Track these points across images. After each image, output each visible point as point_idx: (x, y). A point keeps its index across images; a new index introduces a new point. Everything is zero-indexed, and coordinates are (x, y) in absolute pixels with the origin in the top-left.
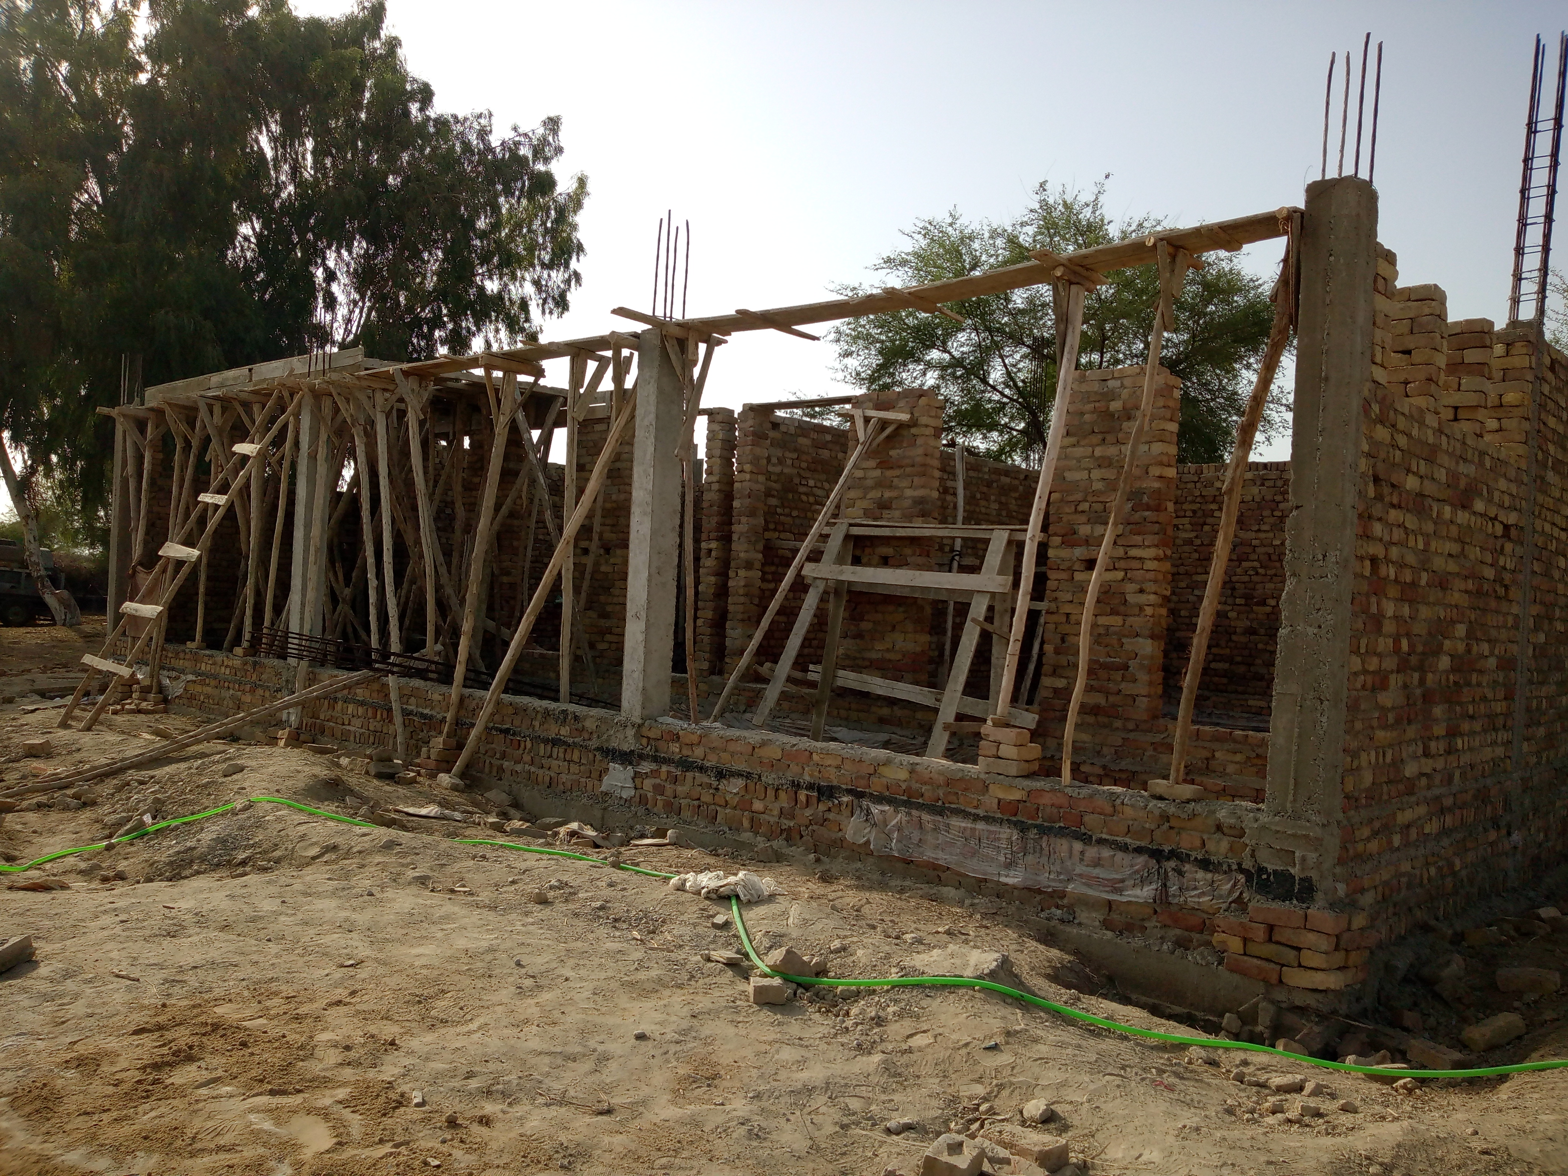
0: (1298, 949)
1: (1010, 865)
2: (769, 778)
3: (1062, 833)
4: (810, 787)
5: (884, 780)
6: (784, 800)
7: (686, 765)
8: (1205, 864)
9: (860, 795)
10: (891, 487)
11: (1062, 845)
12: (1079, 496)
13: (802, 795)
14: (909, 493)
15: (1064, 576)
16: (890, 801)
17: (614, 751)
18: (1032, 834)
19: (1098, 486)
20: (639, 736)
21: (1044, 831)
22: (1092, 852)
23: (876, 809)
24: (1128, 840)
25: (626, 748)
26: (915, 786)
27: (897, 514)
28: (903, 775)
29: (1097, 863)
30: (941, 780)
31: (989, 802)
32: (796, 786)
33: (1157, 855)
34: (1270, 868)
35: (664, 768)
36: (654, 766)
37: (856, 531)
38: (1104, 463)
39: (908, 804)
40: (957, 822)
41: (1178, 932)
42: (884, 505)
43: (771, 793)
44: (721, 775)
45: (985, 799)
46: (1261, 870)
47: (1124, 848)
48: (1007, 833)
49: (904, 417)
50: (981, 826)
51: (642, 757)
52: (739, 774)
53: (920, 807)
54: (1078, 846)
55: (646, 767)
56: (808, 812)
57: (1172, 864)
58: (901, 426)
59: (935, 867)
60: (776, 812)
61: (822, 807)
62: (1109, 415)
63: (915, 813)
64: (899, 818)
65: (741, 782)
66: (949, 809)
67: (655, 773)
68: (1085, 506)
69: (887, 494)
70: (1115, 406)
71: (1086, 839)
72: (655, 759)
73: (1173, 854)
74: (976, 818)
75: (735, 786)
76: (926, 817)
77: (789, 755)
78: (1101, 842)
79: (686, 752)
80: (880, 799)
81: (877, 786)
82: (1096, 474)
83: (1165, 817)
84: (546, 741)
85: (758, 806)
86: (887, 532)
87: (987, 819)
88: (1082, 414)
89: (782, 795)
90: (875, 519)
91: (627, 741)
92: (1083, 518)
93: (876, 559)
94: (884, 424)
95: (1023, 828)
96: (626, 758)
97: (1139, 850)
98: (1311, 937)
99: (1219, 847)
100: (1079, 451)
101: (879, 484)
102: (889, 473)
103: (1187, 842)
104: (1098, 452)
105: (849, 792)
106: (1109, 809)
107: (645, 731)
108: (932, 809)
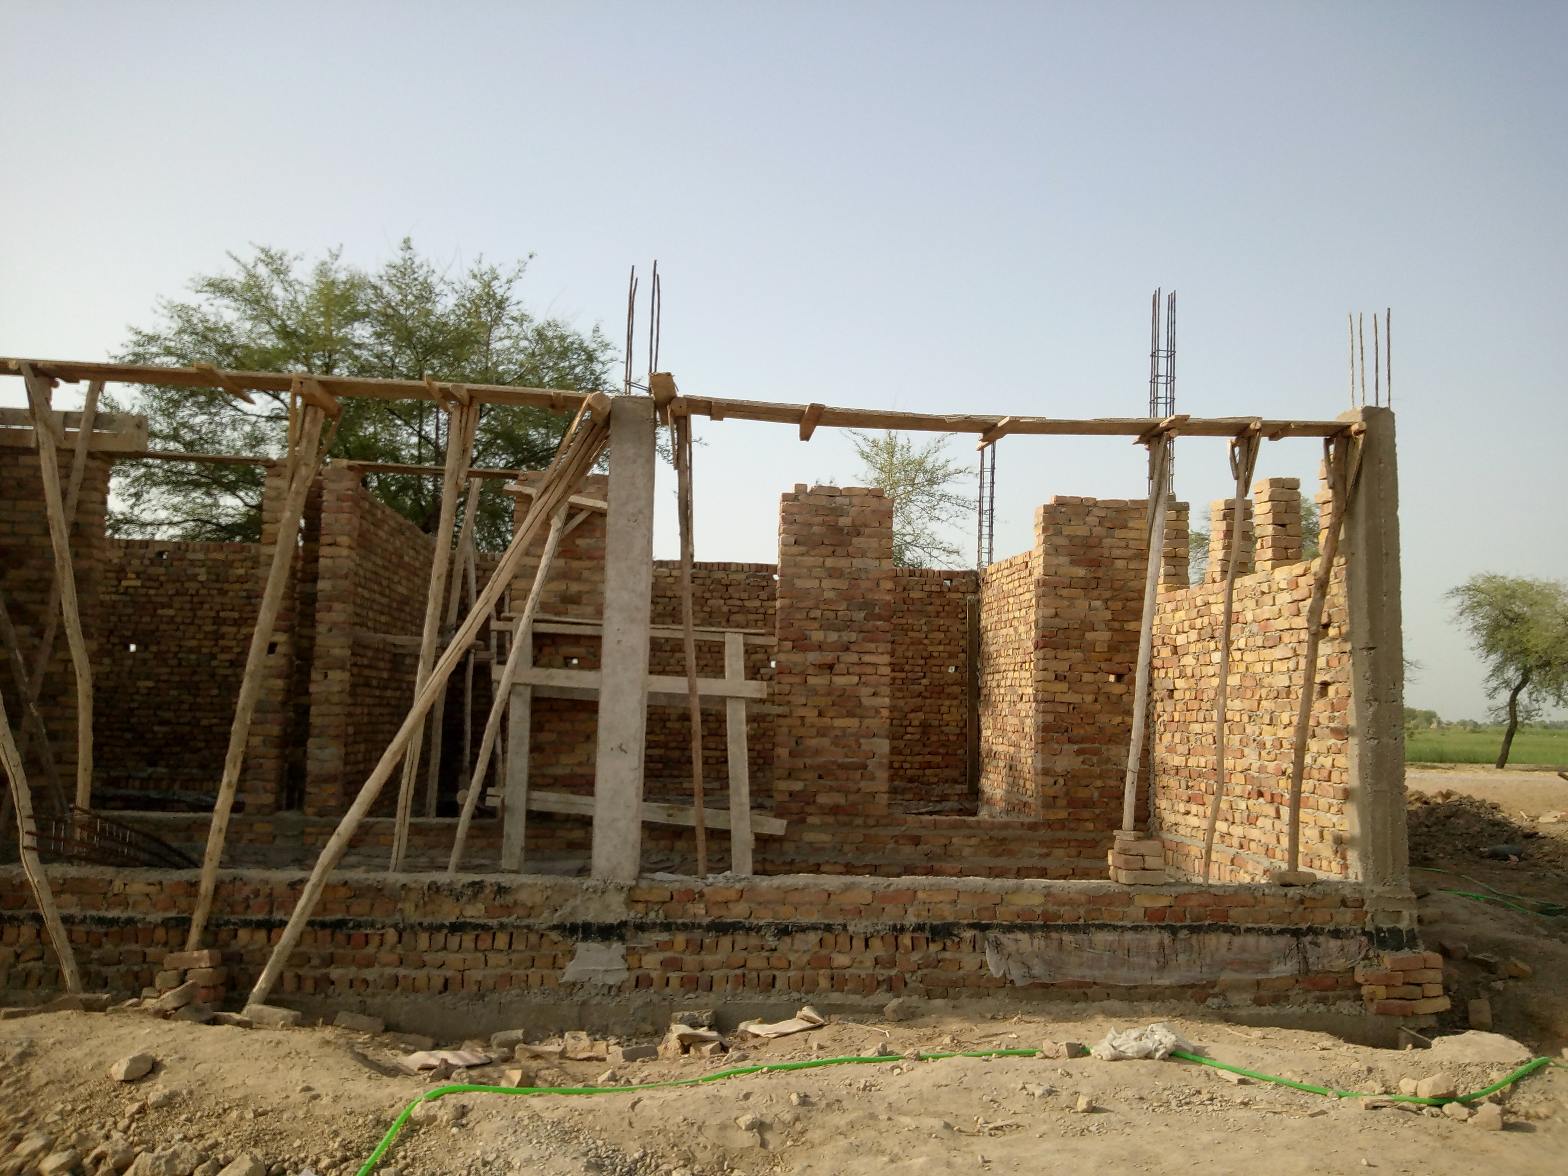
0: (1419, 985)
1: (1162, 968)
2: (859, 927)
3: (1210, 929)
4: (917, 928)
5: (1014, 909)
6: (878, 948)
8: (1336, 934)
9: (984, 928)
10: (579, 579)
11: (1211, 941)
12: (810, 603)
13: (906, 939)
15: (797, 680)
16: (1024, 928)
17: (585, 927)
18: (1183, 934)
19: (829, 595)
20: (631, 902)
21: (1193, 930)
22: (1240, 941)
23: (1006, 939)
24: (1271, 925)
25: (611, 919)
26: (1052, 908)
28: (1036, 900)
29: (1244, 949)
30: (1083, 898)
31: (1136, 913)
32: (898, 930)
33: (1297, 933)
34: (1385, 927)
35: (678, 937)
36: (662, 937)
38: (835, 573)
39: (1046, 928)
40: (1101, 938)
41: (1317, 993)
43: (858, 943)
44: (784, 931)
45: (1131, 910)
46: (1379, 930)
47: (1269, 933)
48: (1157, 938)
50: (1129, 936)
51: (640, 928)
52: (814, 928)
53: (1058, 928)
54: (1225, 938)
55: (648, 939)
56: (916, 957)
57: (1309, 938)
59: (1081, 985)
60: (869, 963)
61: (934, 948)
62: (837, 530)
63: (1054, 935)
64: (1039, 942)
65: (814, 937)
66: (1094, 925)
67: (663, 946)
68: (816, 613)
69: (575, 588)
70: (844, 521)
71: (1233, 930)
72: (665, 927)
73: (1311, 930)
74: (1123, 929)
75: (804, 942)
76: (1067, 937)
77: (881, 898)
78: (1248, 930)
79: (717, 912)
80: (1010, 929)
81: (1003, 916)
82: (827, 584)
84: (433, 929)
85: (841, 960)
87: (1135, 929)
88: (811, 525)
89: (876, 943)
90: (557, 614)
91: (611, 911)
92: (816, 625)
93: (560, 660)
95: (1174, 931)
96: (609, 933)
97: (1282, 932)
98: (1431, 973)
99: (1346, 918)
100: (809, 560)
102: (575, 564)
103: (1320, 918)
104: (829, 562)
105: (972, 926)
106: (1252, 901)
107: (638, 895)
108: (1073, 928)
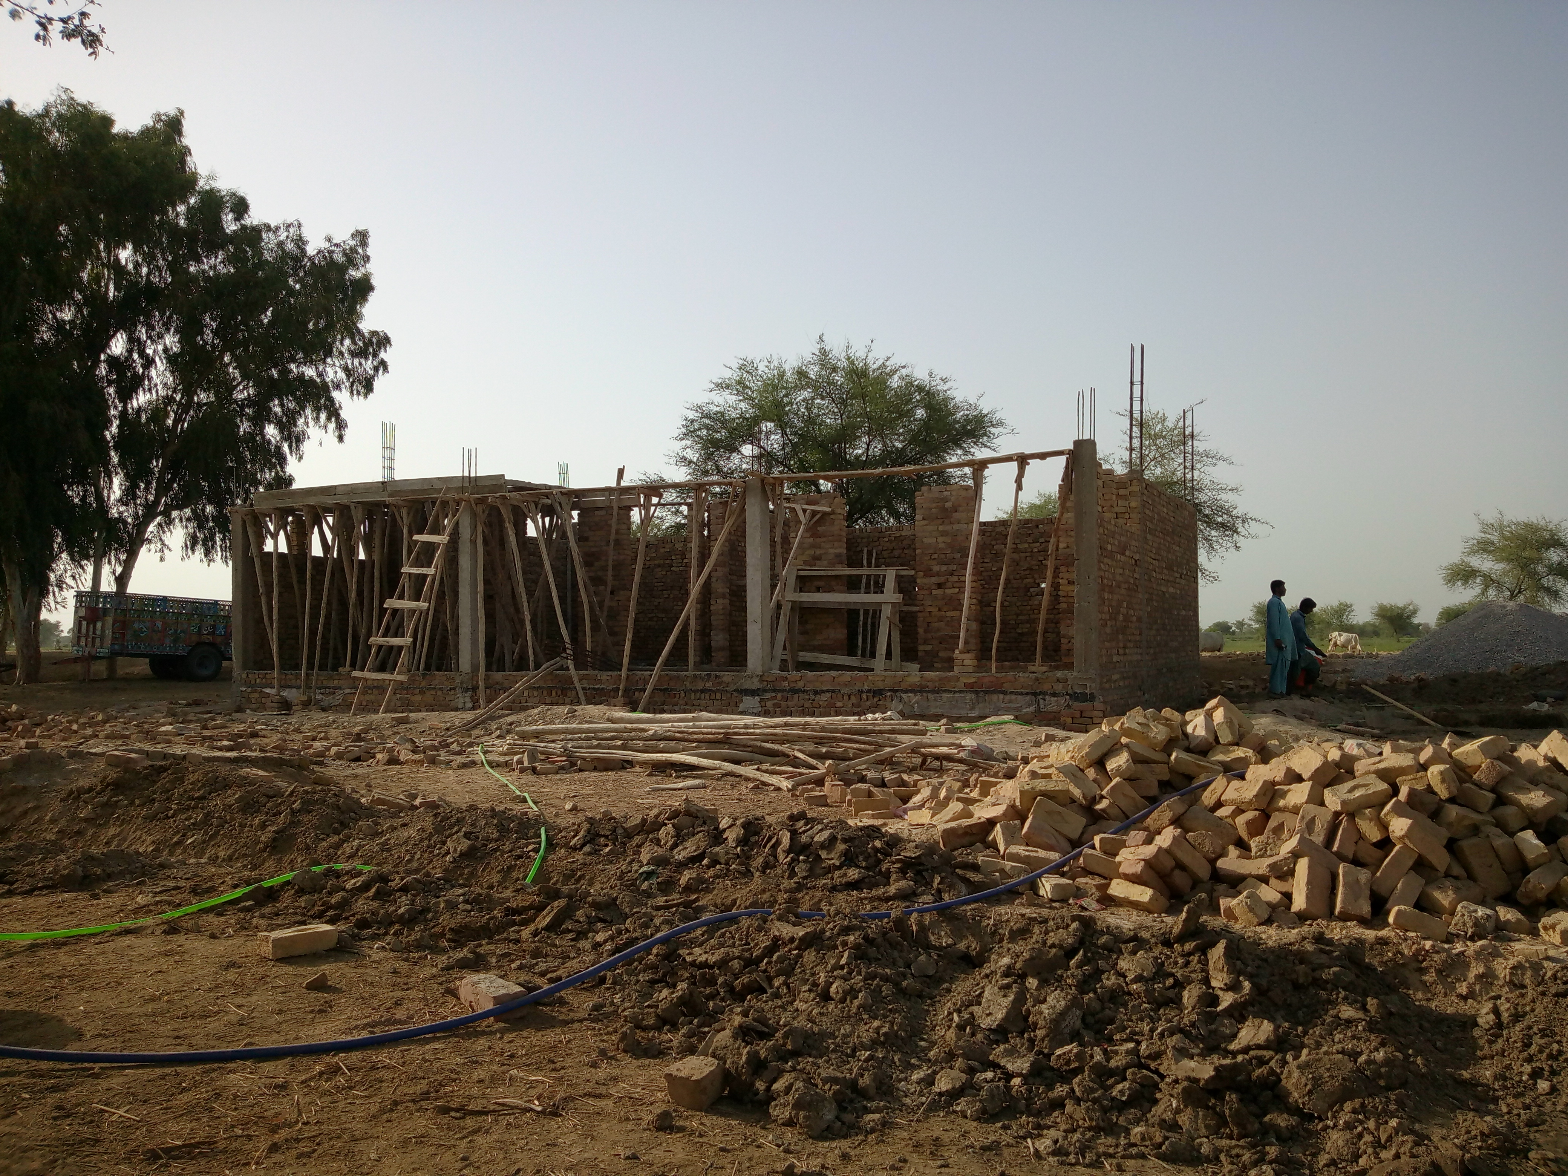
1: (972, 709)
2: (845, 691)
3: (994, 692)
4: (869, 691)
6: (854, 700)
7: (794, 691)
8: (1054, 695)
9: (896, 691)
10: (820, 547)
11: (995, 697)
12: (931, 551)
13: (864, 696)
14: (831, 551)
15: (926, 592)
16: (911, 691)
17: (746, 690)
18: (981, 694)
19: (941, 545)
20: (761, 681)
21: (986, 692)
22: (1007, 697)
23: (904, 696)
24: (1022, 690)
25: (754, 688)
26: (924, 683)
27: (825, 562)
29: (1010, 702)
30: (938, 680)
31: (960, 685)
32: (861, 692)
33: (1035, 694)
34: (1077, 691)
35: (779, 695)
36: (773, 694)
37: (802, 573)
38: (944, 534)
39: (921, 691)
40: (945, 695)
41: (1044, 721)
42: (817, 558)
43: (846, 698)
44: (816, 692)
45: (958, 684)
46: (1074, 692)
47: (1021, 694)
48: (970, 696)
49: (827, 509)
50: (957, 695)
51: (765, 691)
52: (828, 691)
53: (928, 691)
54: (1001, 696)
55: (768, 695)
56: (868, 703)
57: (1040, 696)
58: (825, 514)
60: (850, 706)
61: (875, 699)
62: (945, 510)
63: (925, 694)
64: (918, 697)
65: (828, 695)
66: (942, 690)
67: (772, 698)
68: (935, 556)
69: (818, 552)
70: (948, 505)
71: (1005, 693)
72: (774, 691)
73: (1041, 693)
74: (955, 692)
75: (826, 697)
76: (931, 696)
77: (855, 679)
78: (1011, 693)
79: (792, 685)
80: (906, 691)
81: (903, 686)
82: (940, 539)
83: (1037, 679)
84: (696, 691)
85: (839, 704)
86: (822, 573)
87: (960, 692)
89: (852, 697)
91: (755, 684)
92: (935, 562)
94: (814, 513)
95: (977, 693)
96: (753, 693)
97: (1027, 694)
99: (1059, 687)
100: (930, 528)
101: (813, 546)
102: (818, 540)
103: (1046, 687)
104: (941, 528)
105: (890, 690)
106: (1013, 680)
107: (765, 678)
108: (933, 692)
